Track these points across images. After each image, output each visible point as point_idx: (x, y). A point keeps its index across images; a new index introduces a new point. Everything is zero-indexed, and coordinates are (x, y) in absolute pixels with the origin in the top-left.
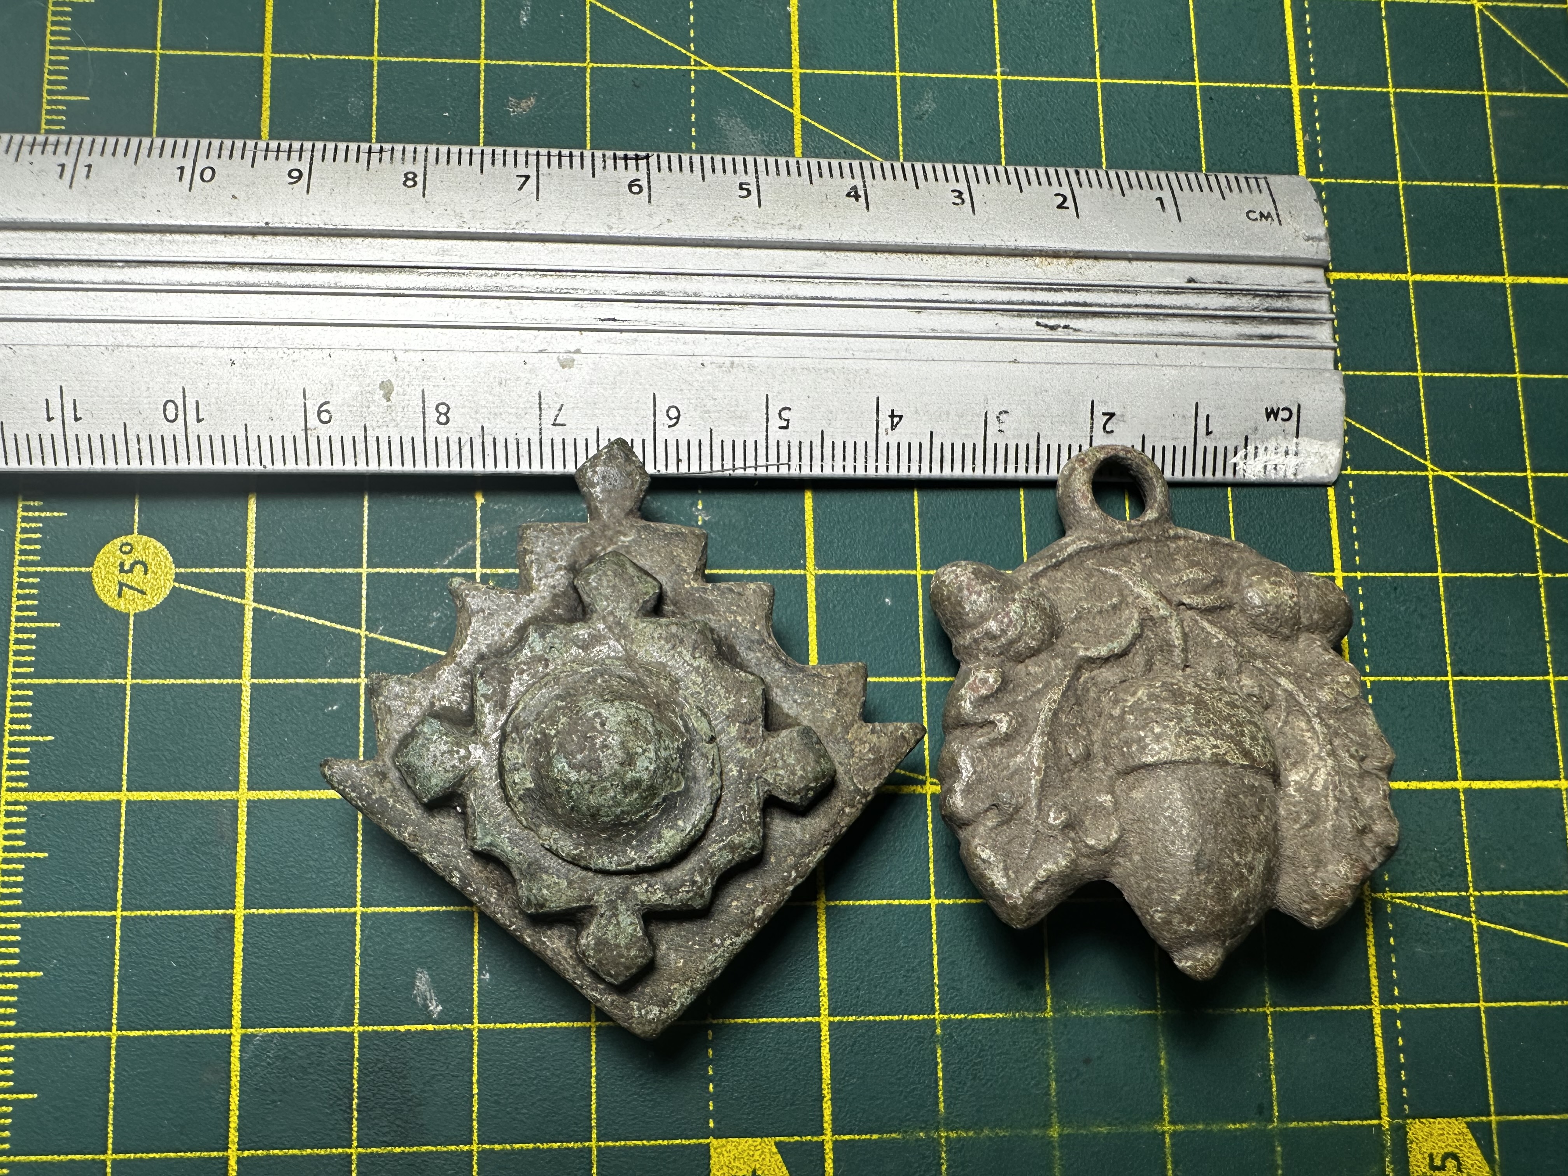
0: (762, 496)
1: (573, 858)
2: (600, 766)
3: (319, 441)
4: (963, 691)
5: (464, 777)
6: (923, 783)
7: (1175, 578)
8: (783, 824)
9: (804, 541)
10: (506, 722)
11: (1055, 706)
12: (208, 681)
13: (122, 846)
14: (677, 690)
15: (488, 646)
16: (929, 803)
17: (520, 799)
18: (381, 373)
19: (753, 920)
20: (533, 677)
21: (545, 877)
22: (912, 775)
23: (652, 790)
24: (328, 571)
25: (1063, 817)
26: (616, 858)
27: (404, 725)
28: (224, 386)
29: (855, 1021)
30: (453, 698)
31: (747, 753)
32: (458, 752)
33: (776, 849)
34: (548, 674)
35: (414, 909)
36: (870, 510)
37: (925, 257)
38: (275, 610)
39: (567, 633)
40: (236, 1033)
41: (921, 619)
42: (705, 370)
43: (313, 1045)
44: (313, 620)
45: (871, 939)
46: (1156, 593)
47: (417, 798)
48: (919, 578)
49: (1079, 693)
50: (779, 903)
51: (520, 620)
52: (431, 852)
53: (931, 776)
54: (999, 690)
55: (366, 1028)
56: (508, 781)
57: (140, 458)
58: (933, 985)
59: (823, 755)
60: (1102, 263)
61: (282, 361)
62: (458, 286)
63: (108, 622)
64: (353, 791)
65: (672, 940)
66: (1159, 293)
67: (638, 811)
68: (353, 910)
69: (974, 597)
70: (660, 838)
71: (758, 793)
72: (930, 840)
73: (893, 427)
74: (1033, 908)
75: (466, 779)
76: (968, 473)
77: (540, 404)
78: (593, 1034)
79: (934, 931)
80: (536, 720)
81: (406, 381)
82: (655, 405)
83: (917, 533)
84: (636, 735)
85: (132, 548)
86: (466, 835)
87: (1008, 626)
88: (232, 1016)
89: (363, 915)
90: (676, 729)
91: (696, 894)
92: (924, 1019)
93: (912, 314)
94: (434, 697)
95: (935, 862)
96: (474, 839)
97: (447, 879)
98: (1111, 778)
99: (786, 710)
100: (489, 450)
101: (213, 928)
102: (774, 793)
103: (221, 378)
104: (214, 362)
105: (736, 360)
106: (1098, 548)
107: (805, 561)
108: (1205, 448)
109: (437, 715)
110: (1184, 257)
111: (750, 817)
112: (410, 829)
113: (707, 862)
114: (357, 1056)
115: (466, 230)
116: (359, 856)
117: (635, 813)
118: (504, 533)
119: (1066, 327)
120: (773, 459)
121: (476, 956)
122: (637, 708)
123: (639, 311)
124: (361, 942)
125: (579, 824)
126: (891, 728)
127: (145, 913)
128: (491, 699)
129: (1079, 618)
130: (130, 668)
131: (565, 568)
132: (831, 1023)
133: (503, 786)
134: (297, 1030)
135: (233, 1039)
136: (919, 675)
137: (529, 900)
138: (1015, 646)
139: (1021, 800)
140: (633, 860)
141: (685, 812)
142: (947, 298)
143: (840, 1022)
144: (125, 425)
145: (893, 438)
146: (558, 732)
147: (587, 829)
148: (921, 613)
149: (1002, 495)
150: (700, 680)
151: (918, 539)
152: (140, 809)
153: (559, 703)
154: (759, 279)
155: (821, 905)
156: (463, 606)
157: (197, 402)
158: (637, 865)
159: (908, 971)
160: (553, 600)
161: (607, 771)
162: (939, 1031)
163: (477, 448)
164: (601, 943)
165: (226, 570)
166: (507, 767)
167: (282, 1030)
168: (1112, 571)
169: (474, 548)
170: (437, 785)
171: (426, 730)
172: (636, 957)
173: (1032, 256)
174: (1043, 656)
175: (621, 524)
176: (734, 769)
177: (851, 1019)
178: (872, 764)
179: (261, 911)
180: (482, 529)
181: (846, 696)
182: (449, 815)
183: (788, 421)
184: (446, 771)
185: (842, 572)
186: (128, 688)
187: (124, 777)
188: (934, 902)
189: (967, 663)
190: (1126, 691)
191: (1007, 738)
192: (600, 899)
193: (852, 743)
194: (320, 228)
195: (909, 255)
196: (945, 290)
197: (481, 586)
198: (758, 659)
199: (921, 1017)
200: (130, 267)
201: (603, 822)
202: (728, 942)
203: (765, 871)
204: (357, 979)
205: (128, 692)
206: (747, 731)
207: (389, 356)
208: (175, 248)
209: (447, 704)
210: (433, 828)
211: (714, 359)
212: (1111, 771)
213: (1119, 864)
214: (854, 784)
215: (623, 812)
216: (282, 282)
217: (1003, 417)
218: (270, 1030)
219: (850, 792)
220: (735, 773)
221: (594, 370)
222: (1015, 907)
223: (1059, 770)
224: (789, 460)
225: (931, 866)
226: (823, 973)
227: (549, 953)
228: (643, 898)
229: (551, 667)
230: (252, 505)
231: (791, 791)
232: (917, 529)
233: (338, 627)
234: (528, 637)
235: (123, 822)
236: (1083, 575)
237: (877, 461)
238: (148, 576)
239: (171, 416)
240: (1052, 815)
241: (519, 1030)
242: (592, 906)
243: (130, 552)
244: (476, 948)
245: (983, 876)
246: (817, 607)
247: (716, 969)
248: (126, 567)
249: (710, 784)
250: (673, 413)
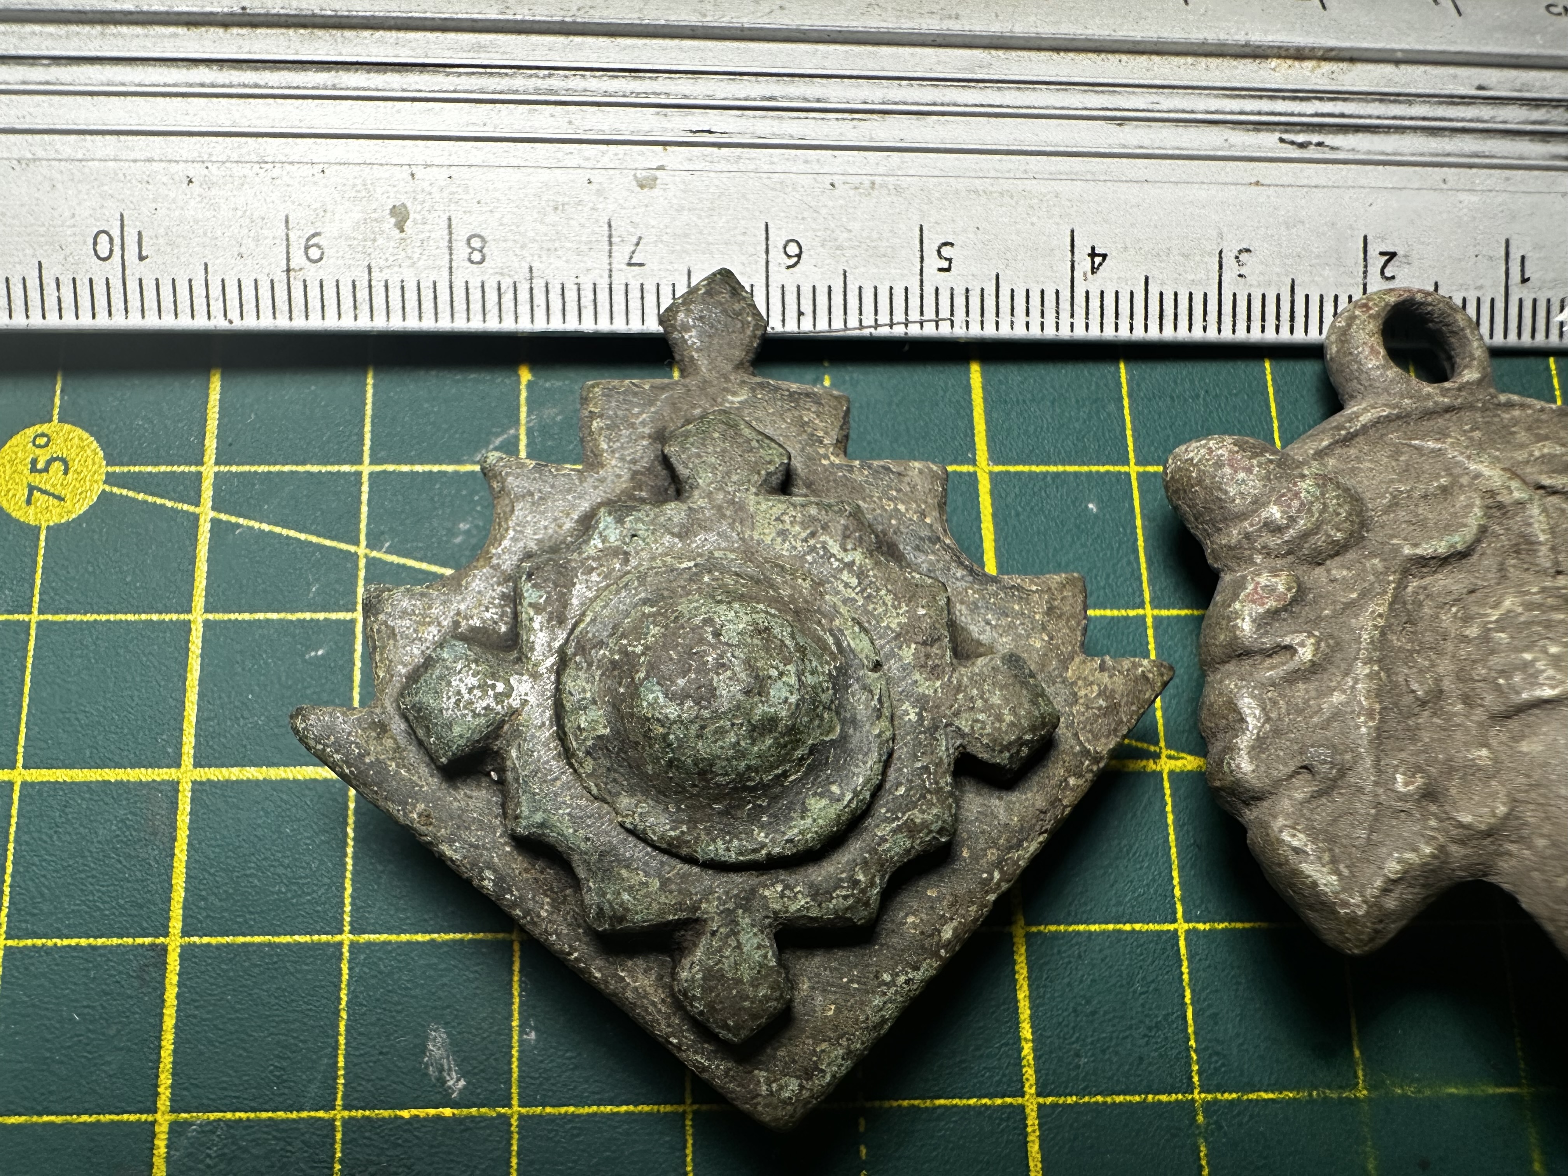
0: (910, 369)
1: (670, 844)
2: (714, 696)
3: (305, 287)
4: (1237, 605)
5: (503, 722)
6: (1156, 756)
7: (1521, 455)
8: (979, 800)
9: (972, 428)
10: (567, 640)
11: (1381, 622)
12: (144, 617)
13: (11, 846)
14: (821, 594)
15: (539, 541)
16: (1166, 784)
17: (588, 753)
18: (392, 195)
19: (939, 946)
20: (606, 577)
21: (624, 873)
22: (1139, 745)
23: (794, 734)
24: (315, 469)
25: (1419, 781)
26: (736, 842)
27: (415, 653)
28: (177, 213)
29: (1076, 1103)
30: (488, 615)
31: (927, 687)
32: (493, 687)
33: (970, 837)
34: (629, 572)
35: (428, 937)
36: (1061, 386)
37: (1124, 57)
38: (241, 521)
39: (656, 516)
40: (163, 1120)
41: (1139, 531)
42: (836, 192)
43: (275, 1138)
44: (292, 533)
45: (1094, 981)
46: (1504, 469)
47: (432, 759)
48: (1134, 477)
49: (1409, 607)
50: (976, 920)
51: (585, 506)
52: (451, 842)
53: (1168, 747)
54: (1294, 601)
55: (354, 1113)
56: (569, 726)
57: (60, 310)
58: (1188, 1049)
59: (1038, 695)
60: (1360, 67)
61: (257, 179)
62: (499, 88)
63: (10, 537)
64: (337, 752)
65: (818, 975)
66: (1441, 103)
67: (772, 767)
68: (338, 938)
69: (1242, 475)
70: (805, 810)
71: (947, 749)
72: (1172, 838)
73: (1094, 270)
74: (1381, 921)
75: (506, 727)
76: (1197, 334)
77: (610, 236)
78: (688, 1123)
79: (1185, 969)
80: (611, 635)
81: (427, 205)
82: (767, 239)
83: (1128, 418)
84: (767, 650)
85: (49, 441)
86: (505, 815)
87: (1299, 511)
88: (157, 1094)
89: (353, 945)
90: (825, 647)
91: (858, 901)
92: (1177, 1101)
93: (1111, 127)
94: (458, 613)
95: (1181, 869)
96: (517, 817)
97: (475, 882)
98: (1480, 724)
99: (975, 635)
100: (539, 299)
101: (135, 964)
102: (969, 749)
103: (174, 201)
104: (165, 179)
105: (878, 180)
106: (1401, 418)
107: (974, 454)
108: (1521, 300)
109: (463, 638)
110: (1471, 59)
111: (937, 783)
112: (421, 807)
113: (873, 851)
114: (339, 1155)
115: (511, 17)
116: (349, 861)
117: (768, 771)
118: (559, 418)
119: (1320, 144)
120: (930, 313)
121: (516, 1007)
122: (767, 613)
123: (743, 120)
124: (348, 985)
125: (681, 790)
126: (1126, 664)
127: (39, 942)
128: (544, 609)
129: (1394, 505)
130: (36, 598)
131: (650, 436)
132: (1040, 1107)
133: (561, 736)
134: (252, 1115)
135: (157, 1129)
136: (1142, 605)
137: (601, 910)
138: (1312, 540)
139: (1348, 757)
140: (763, 846)
141: (841, 771)
142: (1158, 107)
143: (1054, 1106)
144: (40, 263)
145: (1094, 285)
146: (647, 648)
147: (692, 796)
148: (1139, 522)
149: (1241, 369)
150: (854, 581)
151: (1129, 425)
152: (40, 793)
153: (647, 610)
154: (904, 83)
155: (1019, 932)
156: (503, 489)
157: (140, 233)
158: (769, 854)
159: (1150, 1029)
160: (632, 478)
161: (724, 704)
162: (1200, 1118)
163: (523, 296)
164: (713, 976)
165: (175, 468)
166: (568, 706)
167: (229, 1115)
168: (1431, 444)
169: (517, 437)
170: (461, 736)
171: (445, 655)
172: (767, 998)
173: (1266, 57)
174: (1351, 555)
175: (727, 380)
176: (911, 711)
177: (1070, 1100)
178: (1105, 715)
179: (206, 940)
180: (529, 413)
181: (1060, 617)
182: (479, 786)
183: (950, 260)
184: (476, 715)
185: (1026, 469)
186: (33, 626)
187: (20, 750)
188: (1182, 927)
189: (1231, 570)
190: (1482, 604)
191: (1314, 668)
192: (710, 908)
193: (1074, 683)
194: (314, 15)
195: (1103, 56)
196: (1155, 98)
197: (528, 461)
198: (931, 563)
199: (1174, 1097)
200: (58, 65)
201: (718, 785)
202: (902, 978)
203: (954, 870)
204: (342, 1040)
205: (33, 632)
206: (928, 656)
207: (406, 172)
208: (120, 42)
209: (478, 623)
210: (456, 804)
211: (849, 179)
212: (1479, 715)
213: (1509, 854)
214: (1081, 744)
215: (749, 768)
216: (262, 83)
217: (1244, 257)
218: (213, 1116)
219: (1075, 755)
220: (913, 717)
221: (684, 191)
222: (1352, 920)
223: (1400, 712)
224: (952, 314)
225: (1175, 874)
226: (1026, 1031)
227: (629, 994)
228: (777, 906)
229: (633, 562)
230: (216, 384)
231: (996, 745)
232: (1127, 412)
233: (328, 543)
234: (598, 522)
235: (14, 811)
236: (1388, 451)
237: (1072, 316)
238: (70, 475)
239: (104, 253)
240: (1400, 778)
241: (579, 1116)
242: (697, 920)
243: (47, 445)
244: (516, 993)
245: (1297, 873)
246: (994, 515)
247: (884, 1021)
248: (40, 466)
249: (877, 732)
250: (793, 249)
